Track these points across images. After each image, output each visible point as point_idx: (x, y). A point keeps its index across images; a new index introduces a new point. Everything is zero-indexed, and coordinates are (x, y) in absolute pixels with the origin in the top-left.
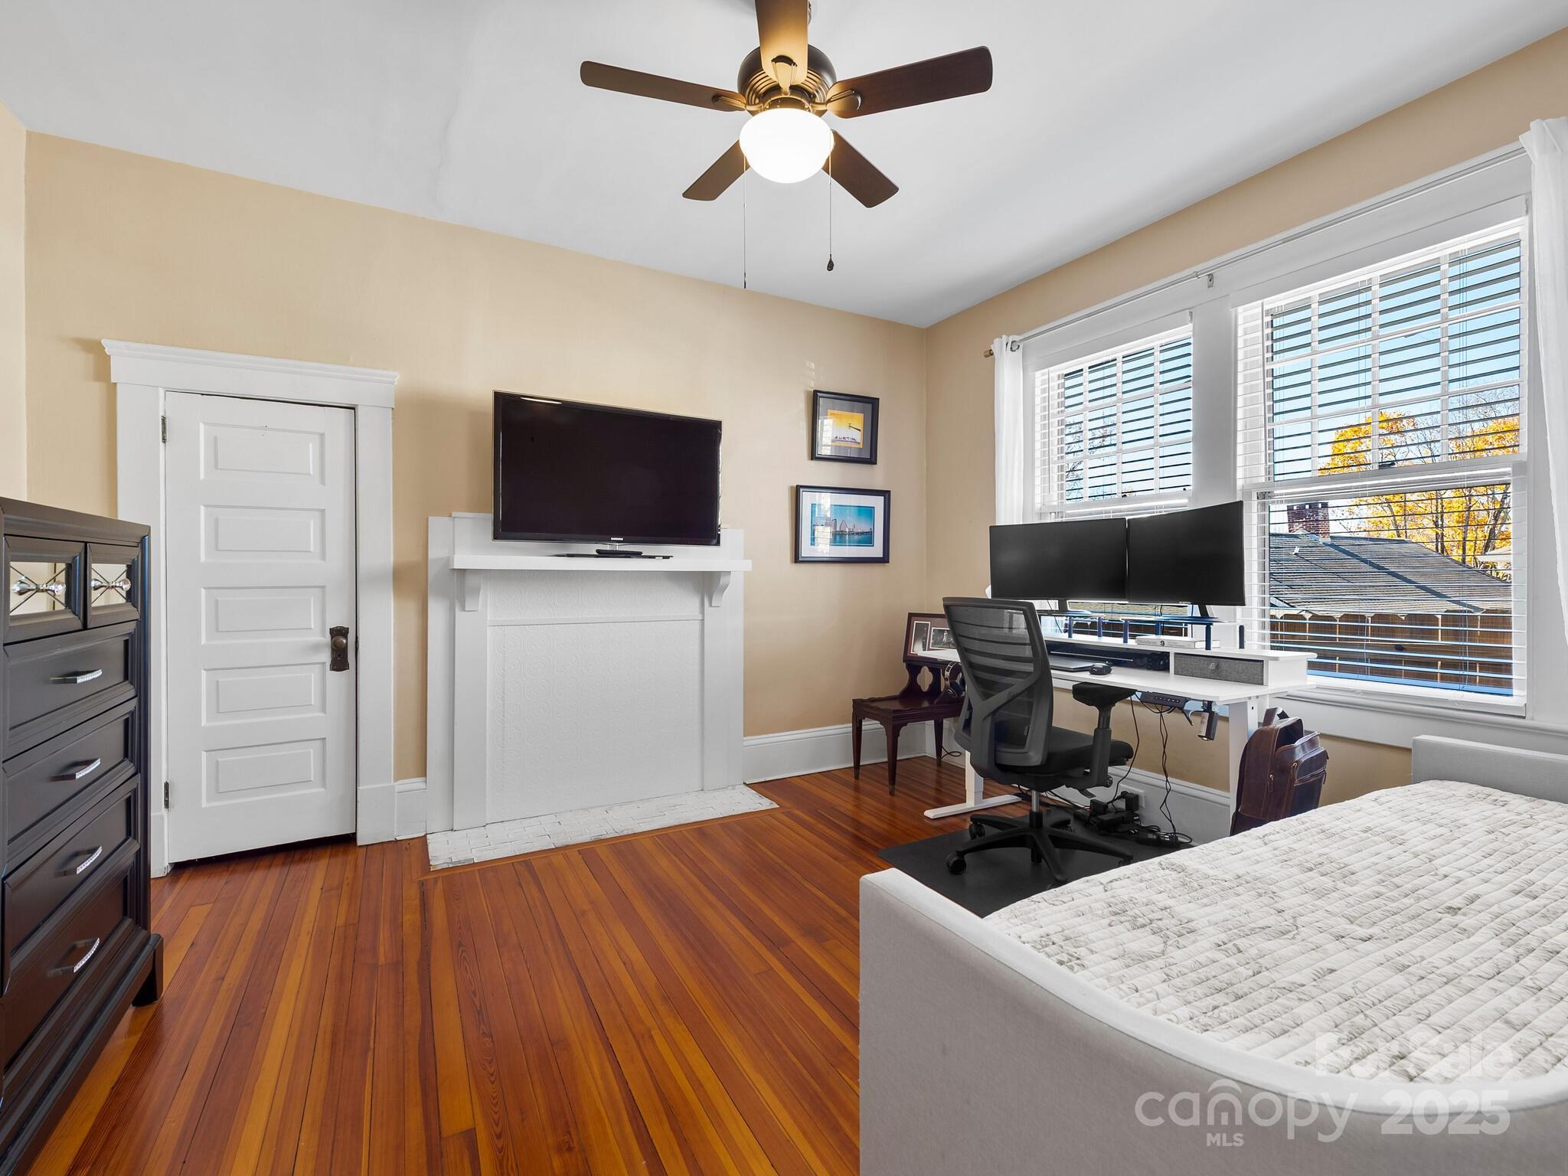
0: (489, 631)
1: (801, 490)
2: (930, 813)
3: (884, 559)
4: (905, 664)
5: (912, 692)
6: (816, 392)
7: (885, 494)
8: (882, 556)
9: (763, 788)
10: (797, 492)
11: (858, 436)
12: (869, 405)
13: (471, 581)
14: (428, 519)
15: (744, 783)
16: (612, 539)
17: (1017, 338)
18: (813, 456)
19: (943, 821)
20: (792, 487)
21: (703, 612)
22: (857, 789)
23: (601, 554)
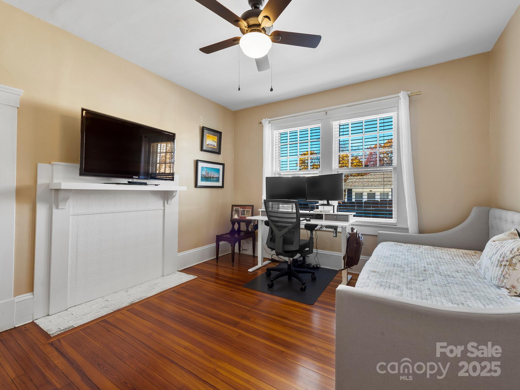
0: (71, 217)
1: (199, 161)
2: (250, 270)
3: (222, 187)
4: (231, 222)
5: (233, 232)
6: (203, 127)
7: (223, 165)
8: (222, 186)
9: (187, 271)
10: (197, 162)
11: (215, 144)
12: (218, 134)
13: (61, 195)
14: (37, 165)
15: (178, 271)
16: (134, 177)
17: (270, 120)
18: (202, 149)
19: (254, 272)
20: (195, 160)
21: (164, 206)
22: (217, 266)
23: (130, 183)
